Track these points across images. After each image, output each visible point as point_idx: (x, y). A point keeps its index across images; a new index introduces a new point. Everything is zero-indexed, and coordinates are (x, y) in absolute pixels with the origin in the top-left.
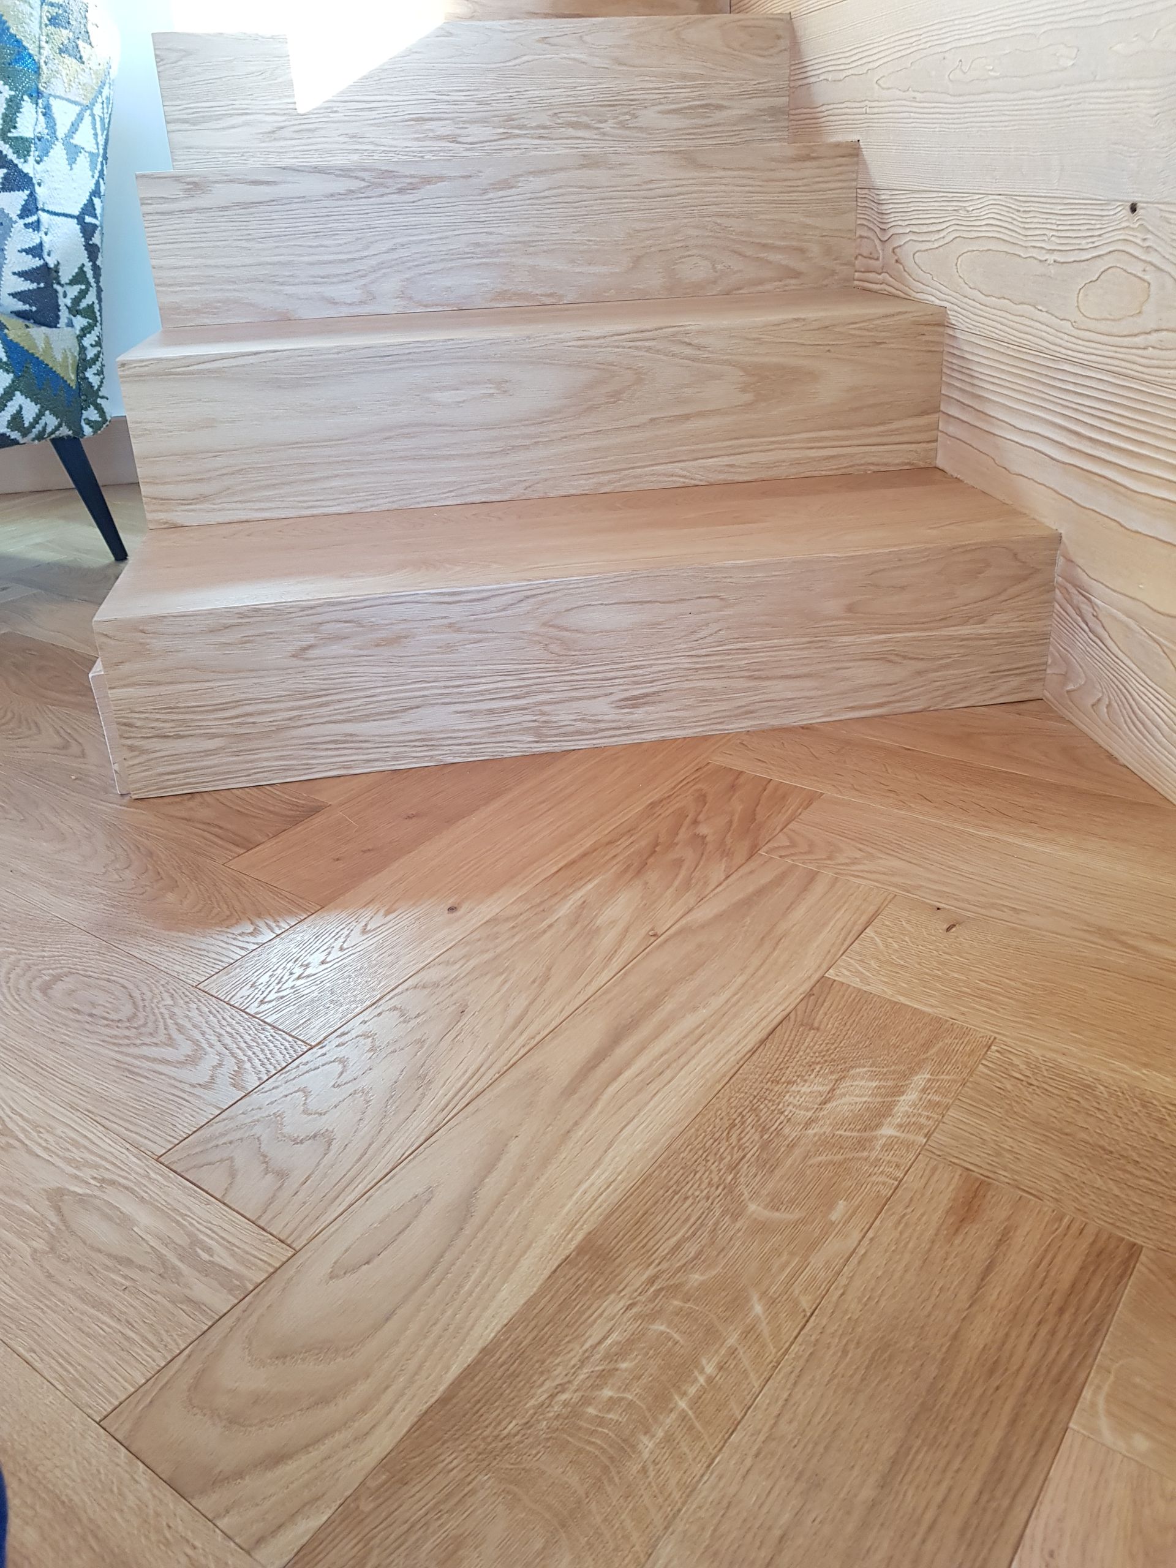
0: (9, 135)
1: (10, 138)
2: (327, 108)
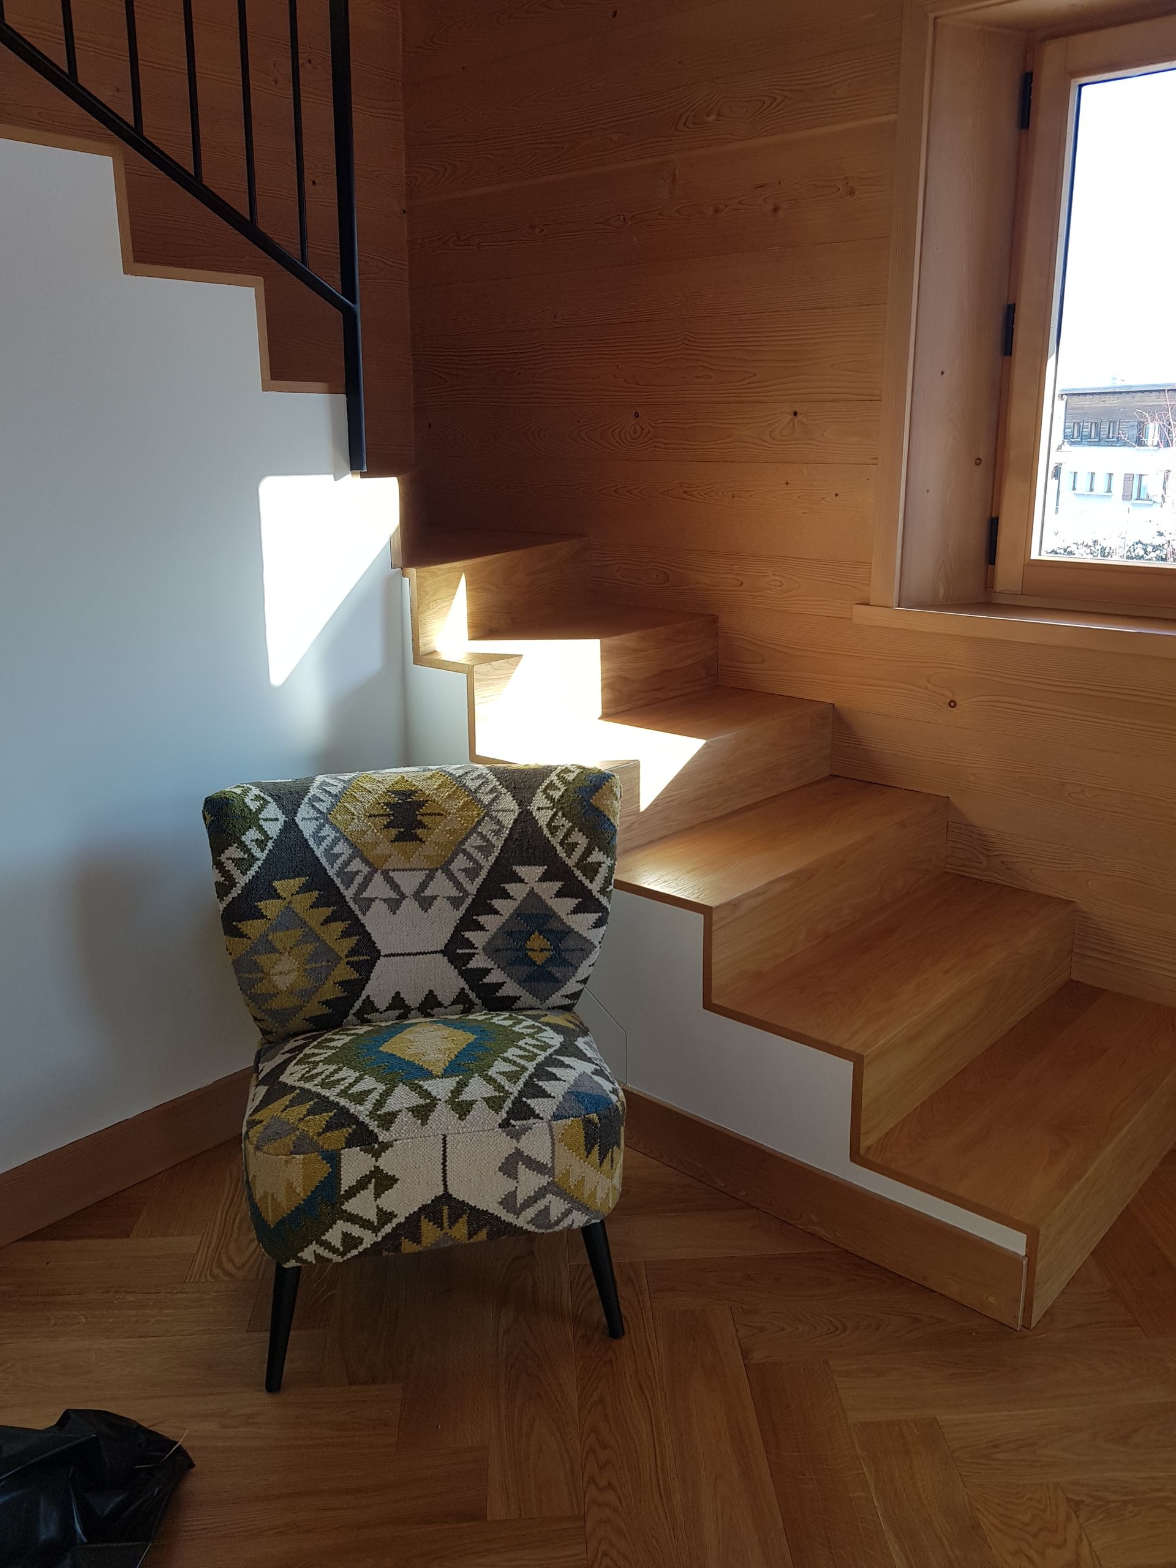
1: (607, 892)
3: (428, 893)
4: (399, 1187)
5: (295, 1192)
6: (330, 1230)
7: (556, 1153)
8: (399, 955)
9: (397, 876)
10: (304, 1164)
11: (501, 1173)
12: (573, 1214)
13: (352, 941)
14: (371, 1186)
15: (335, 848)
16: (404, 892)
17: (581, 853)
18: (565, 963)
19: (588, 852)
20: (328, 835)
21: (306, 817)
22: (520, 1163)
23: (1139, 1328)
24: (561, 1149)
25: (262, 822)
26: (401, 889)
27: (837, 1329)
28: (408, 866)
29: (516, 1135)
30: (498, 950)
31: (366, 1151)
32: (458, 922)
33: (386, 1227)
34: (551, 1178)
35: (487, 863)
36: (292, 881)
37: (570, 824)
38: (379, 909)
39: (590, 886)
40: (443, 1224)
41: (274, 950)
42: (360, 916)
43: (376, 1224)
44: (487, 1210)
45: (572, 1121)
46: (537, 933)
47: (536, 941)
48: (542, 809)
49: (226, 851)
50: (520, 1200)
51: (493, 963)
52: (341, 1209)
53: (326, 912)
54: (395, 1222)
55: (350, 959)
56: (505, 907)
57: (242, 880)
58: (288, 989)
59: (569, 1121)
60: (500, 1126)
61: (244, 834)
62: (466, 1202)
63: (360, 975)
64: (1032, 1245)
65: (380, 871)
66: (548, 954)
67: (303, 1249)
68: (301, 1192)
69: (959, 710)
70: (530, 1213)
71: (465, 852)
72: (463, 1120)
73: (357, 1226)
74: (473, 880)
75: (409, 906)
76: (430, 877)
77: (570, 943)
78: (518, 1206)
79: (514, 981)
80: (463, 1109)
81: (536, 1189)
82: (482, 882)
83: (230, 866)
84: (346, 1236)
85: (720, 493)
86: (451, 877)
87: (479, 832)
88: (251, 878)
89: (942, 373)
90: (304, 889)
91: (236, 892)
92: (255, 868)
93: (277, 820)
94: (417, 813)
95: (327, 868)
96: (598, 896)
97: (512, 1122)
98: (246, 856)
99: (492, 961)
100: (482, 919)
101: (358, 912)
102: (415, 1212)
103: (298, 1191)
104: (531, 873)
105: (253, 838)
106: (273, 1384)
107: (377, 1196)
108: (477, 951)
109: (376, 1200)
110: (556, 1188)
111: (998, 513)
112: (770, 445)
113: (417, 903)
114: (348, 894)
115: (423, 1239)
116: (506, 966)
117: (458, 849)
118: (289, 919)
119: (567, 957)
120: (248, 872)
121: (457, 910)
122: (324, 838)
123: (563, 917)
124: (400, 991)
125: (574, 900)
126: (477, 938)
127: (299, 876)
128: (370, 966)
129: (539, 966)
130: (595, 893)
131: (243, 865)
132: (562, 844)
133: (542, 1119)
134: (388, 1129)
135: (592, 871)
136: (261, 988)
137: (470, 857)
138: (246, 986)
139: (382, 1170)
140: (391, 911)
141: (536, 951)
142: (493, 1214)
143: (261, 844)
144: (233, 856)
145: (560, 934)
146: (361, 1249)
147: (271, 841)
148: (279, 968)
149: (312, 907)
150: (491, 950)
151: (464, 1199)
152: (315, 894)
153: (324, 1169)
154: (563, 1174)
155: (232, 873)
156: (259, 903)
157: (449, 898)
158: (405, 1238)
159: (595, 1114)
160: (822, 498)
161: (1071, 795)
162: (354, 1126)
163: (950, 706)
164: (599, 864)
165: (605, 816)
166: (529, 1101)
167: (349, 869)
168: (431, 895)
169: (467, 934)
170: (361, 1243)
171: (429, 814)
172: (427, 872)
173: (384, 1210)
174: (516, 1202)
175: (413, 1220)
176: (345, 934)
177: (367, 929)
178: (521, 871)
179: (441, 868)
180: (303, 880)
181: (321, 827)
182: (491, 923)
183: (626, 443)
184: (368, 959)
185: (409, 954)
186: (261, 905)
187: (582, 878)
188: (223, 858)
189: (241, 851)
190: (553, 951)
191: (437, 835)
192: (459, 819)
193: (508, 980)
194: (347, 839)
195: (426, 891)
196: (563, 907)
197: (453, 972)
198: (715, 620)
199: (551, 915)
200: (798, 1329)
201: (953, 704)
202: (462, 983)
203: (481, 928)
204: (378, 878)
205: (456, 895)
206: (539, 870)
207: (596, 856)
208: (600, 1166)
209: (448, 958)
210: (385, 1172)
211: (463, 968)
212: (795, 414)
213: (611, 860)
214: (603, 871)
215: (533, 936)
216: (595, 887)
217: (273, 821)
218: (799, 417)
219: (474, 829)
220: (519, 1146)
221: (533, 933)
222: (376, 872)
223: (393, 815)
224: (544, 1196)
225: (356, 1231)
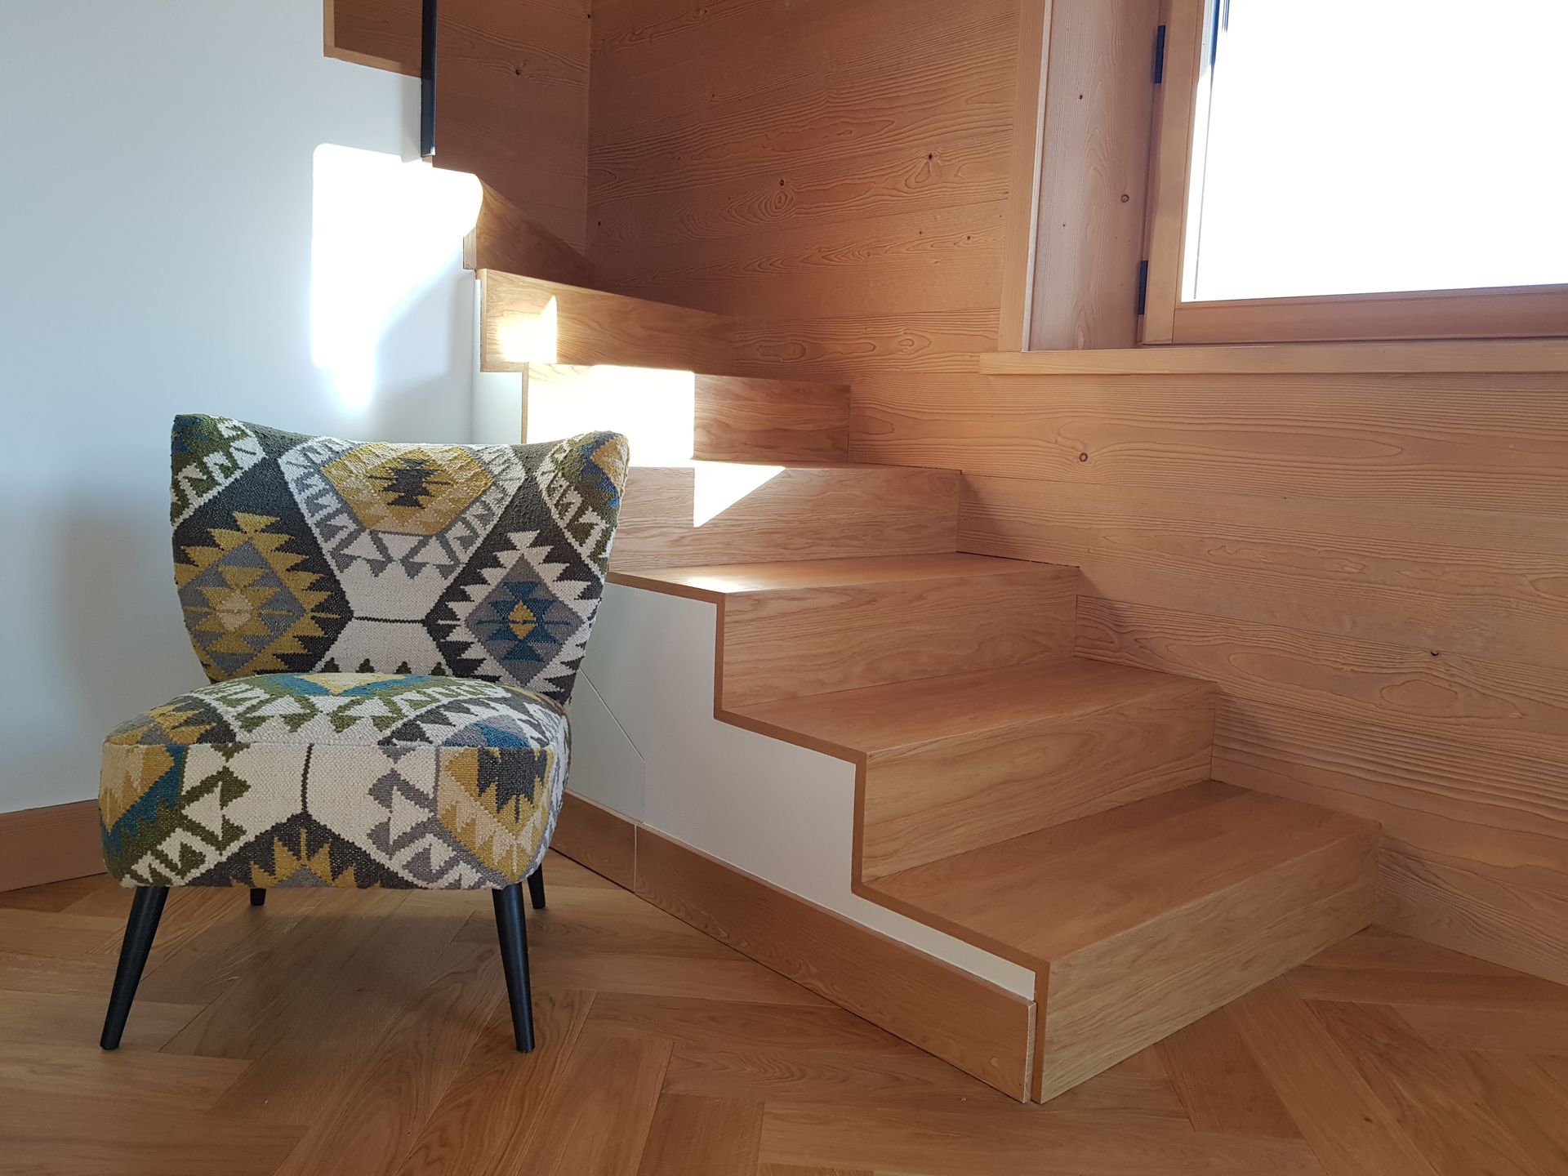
0: (600, 556)
1: (600, 559)
2: (712, 524)
3: (418, 559)
4: (250, 796)
5: (132, 786)
6: (167, 838)
7: (439, 783)
8: (374, 620)
9: (387, 539)
10: (147, 754)
11: (372, 797)
12: (460, 866)
13: (322, 596)
14: (217, 790)
15: (320, 499)
16: (392, 555)
17: (573, 514)
18: (548, 638)
19: (581, 511)
20: (316, 485)
21: (293, 462)
22: (395, 788)
23: (1188, 1120)
24: (447, 779)
25: (232, 450)
26: (389, 552)
27: (792, 1076)
28: (401, 530)
29: (395, 756)
30: (480, 622)
31: (217, 749)
32: (445, 591)
33: (232, 844)
34: (433, 814)
35: (483, 532)
36: (258, 518)
37: (568, 483)
38: (359, 569)
39: (580, 550)
40: (299, 851)
41: (223, 583)
42: (337, 572)
43: (220, 839)
44: (353, 843)
45: (467, 749)
46: (521, 603)
47: (521, 612)
48: (546, 473)
49: (184, 470)
50: (394, 835)
51: (474, 636)
52: (181, 813)
53: (296, 559)
54: (243, 840)
55: (315, 614)
56: (493, 576)
57: (197, 502)
58: (236, 631)
59: (461, 749)
60: (380, 743)
61: (207, 455)
62: (328, 828)
63: (326, 634)
64: (1041, 986)
65: (368, 530)
66: (530, 627)
67: (137, 860)
68: (139, 789)
69: (1091, 463)
70: (406, 854)
71: (465, 521)
72: (338, 732)
73: (199, 838)
74: (466, 548)
75: (395, 570)
76: (423, 544)
77: (552, 614)
78: (391, 843)
79: (495, 658)
80: (341, 721)
81: (414, 825)
82: (476, 551)
83: (185, 485)
84: (185, 849)
85: (857, 253)
86: (446, 545)
87: (483, 502)
88: (207, 501)
89: (1081, 97)
90: (271, 529)
91: (188, 513)
92: (213, 492)
93: (254, 454)
94: (424, 480)
95: (305, 515)
96: (588, 561)
97: (394, 740)
98: (205, 477)
99: (473, 633)
100: (469, 589)
101: (334, 567)
102: (267, 831)
103: (134, 786)
104: (522, 539)
105: (217, 462)
106: (111, 1038)
107: (224, 804)
108: (458, 623)
109: (222, 809)
110: (437, 827)
111: (1148, 255)
112: (905, 195)
113: (404, 568)
114: (327, 547)
115: (277, 868)
116: (488, 641)
117: (459, 517)
118: (248, 556)
119: (549, 631)
120: (204, 495)
121: (446, 579)
122: (309, 486)
123: (549, 584)
124: (370, 659)
125: (562, 565)
126: (461, 609)
127: (268, 514)
128: (340, 625)
129: (520, 640)
130: (584, 557)
131: (201, 486)
132: (556, 505)
133: (431, 742)
134: (250, 731)
135: (583, 532)
136: (206, 625)
137: (468, 525)
138: (191, 621)
139: (232, 772)
140: (373, 572)
141: (518, 623)
142: (360, 849)
143: (227, 471)
144: (190, 476)
145: (543, 604)
146: (203, 869)
147: (240, 471)
148: (228, 605)
149: (278, 549)
150: (474, 623)
151: (326, 823)
152: (286, 537)
153: (167, 762)
154: (447, 810)
155: (186, 492)
156: (212, 530)
157: (438, 566)
158: (255, 863)
159: (497, 749)
160: (955, 244)
161: (1211, 552)
162: (215, 724)
163: (1081, 460)
164: (591, 526)
165: (604, 474)
166: (422, 725)
167: (333, 522)
168: (420, 561)
169: (451, 605)
170: (203, 862)
171: (435, 483)
172: (421, 538)
173: (231, 822)
174: (389, 838)
175: (264, 841)
176: (314, 587)
177: (341, 586)
178: (514, 537)
179: (436, 535)
180: (273, 519)
181: (308, 475)
182: (477, 592)
183: (772, 214)
184: (337, 619)
185: (386, 621)
186: (216, 532)
187: (572, 540)
188: (180, 477)
189: (200, 471)
190: (535, 623)
191: (438, 504)
192: (465, 489)
193: (487, 656)
194: (337, 494)
195: (415, 557)
196: (549, 573)
197: (430, 644)
198: (846, 390)
199: (537, 583)
200: (744, 1070)
201: (1084, 457)
202: (439, 657)
203: (466, 598)
204: (365, 537)
205: (448, 564)
206: (531, 535)
207: (590, 517)
208: (498, 812)
209: (428, 629)
210: (235, 775)
211: (442, 640)
212: (930, 157)
213: (606, 523)
214: (596, 535)
215: (516, 606)
216: (585, 551)
217: (249, 454)
218: (935, 159)
219: (477, 499)
220: (396, 767)
221: (517, 603)
222: (364, 531)
223: (396, 479)
224: (423, 835)
225: (197, 844)
